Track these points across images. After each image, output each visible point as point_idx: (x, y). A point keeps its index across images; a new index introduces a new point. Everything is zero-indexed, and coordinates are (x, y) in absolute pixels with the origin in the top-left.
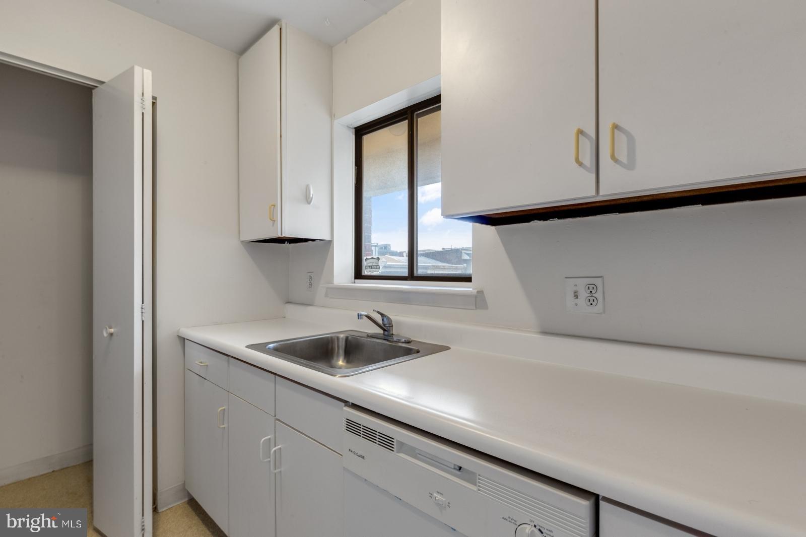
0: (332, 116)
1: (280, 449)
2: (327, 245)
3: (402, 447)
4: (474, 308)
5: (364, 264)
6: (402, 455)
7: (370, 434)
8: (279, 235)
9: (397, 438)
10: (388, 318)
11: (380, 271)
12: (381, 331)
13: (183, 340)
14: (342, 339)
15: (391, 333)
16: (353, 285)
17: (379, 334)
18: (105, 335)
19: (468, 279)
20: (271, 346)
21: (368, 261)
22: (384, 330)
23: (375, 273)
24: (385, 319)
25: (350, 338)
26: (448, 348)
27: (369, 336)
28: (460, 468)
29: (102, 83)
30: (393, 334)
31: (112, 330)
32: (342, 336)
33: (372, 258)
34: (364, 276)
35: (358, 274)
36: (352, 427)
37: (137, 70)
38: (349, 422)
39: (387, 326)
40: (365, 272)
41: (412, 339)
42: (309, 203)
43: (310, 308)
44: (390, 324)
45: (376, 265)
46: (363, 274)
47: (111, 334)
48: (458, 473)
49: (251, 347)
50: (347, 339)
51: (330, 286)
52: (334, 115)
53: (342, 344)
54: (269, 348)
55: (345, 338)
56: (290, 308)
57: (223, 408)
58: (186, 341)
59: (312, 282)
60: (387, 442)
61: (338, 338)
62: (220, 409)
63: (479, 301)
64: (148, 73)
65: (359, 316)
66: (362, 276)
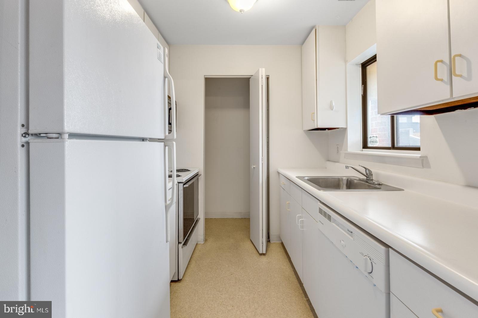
0: (346, 61)
1: (303, 220)
2: (344, 130)
3: (335, 221)
4: (422, 167)
5: (369, 140)
6: (333, 224)
7: (325, 214)
8: (316, 127)
9: (332, 216)
10: (369, 170)
11: (378, 144)
12: (365, 178)
13: (279, 173)
14: (345, 179)
15: (371, 178)
16: (362, 152)
17: (365, 179)
18: (252, 168)
19: (418, 149)
20: (306, 178)
21: (371, 138)
22: (367, 177)
23: (375, 146)
24: (367, 171)
25: (349, 179)
26: (403, 190)
27: (360, 180)
28: (352, 232)
29: (252, 75)
30: (372, 180)
31: (254, 166)
32: (344, 178)
33: (373, 137)
34: (369, 147)
35: (365, 146)
36: (321, 211)
37: (260, 69)
38: (320, 209)
39: (369, 174)
40: (370, 145)
41: (383, 183)
42: (332, 110)
43: (337, 164)
44: (370, 174)
45: (375, 140)
46: (368, 146)
47: (254, 168)
48: (351, 234)
49: (298, 177)
50: (347, 180)
51: (346, 152)
52: (347, 61)
53: (345, 182)
54: (305, 179)
55: (346, 179)
56: (329, 163)
57: (289, 202)
58: (280, 174)
59: (339, 150)
60: (329, 218)
61: (342, 179)
62: (288, 202)
63: (424, 162)
64: (264, 69)
65: (347, 167)
66: (367, 147)
